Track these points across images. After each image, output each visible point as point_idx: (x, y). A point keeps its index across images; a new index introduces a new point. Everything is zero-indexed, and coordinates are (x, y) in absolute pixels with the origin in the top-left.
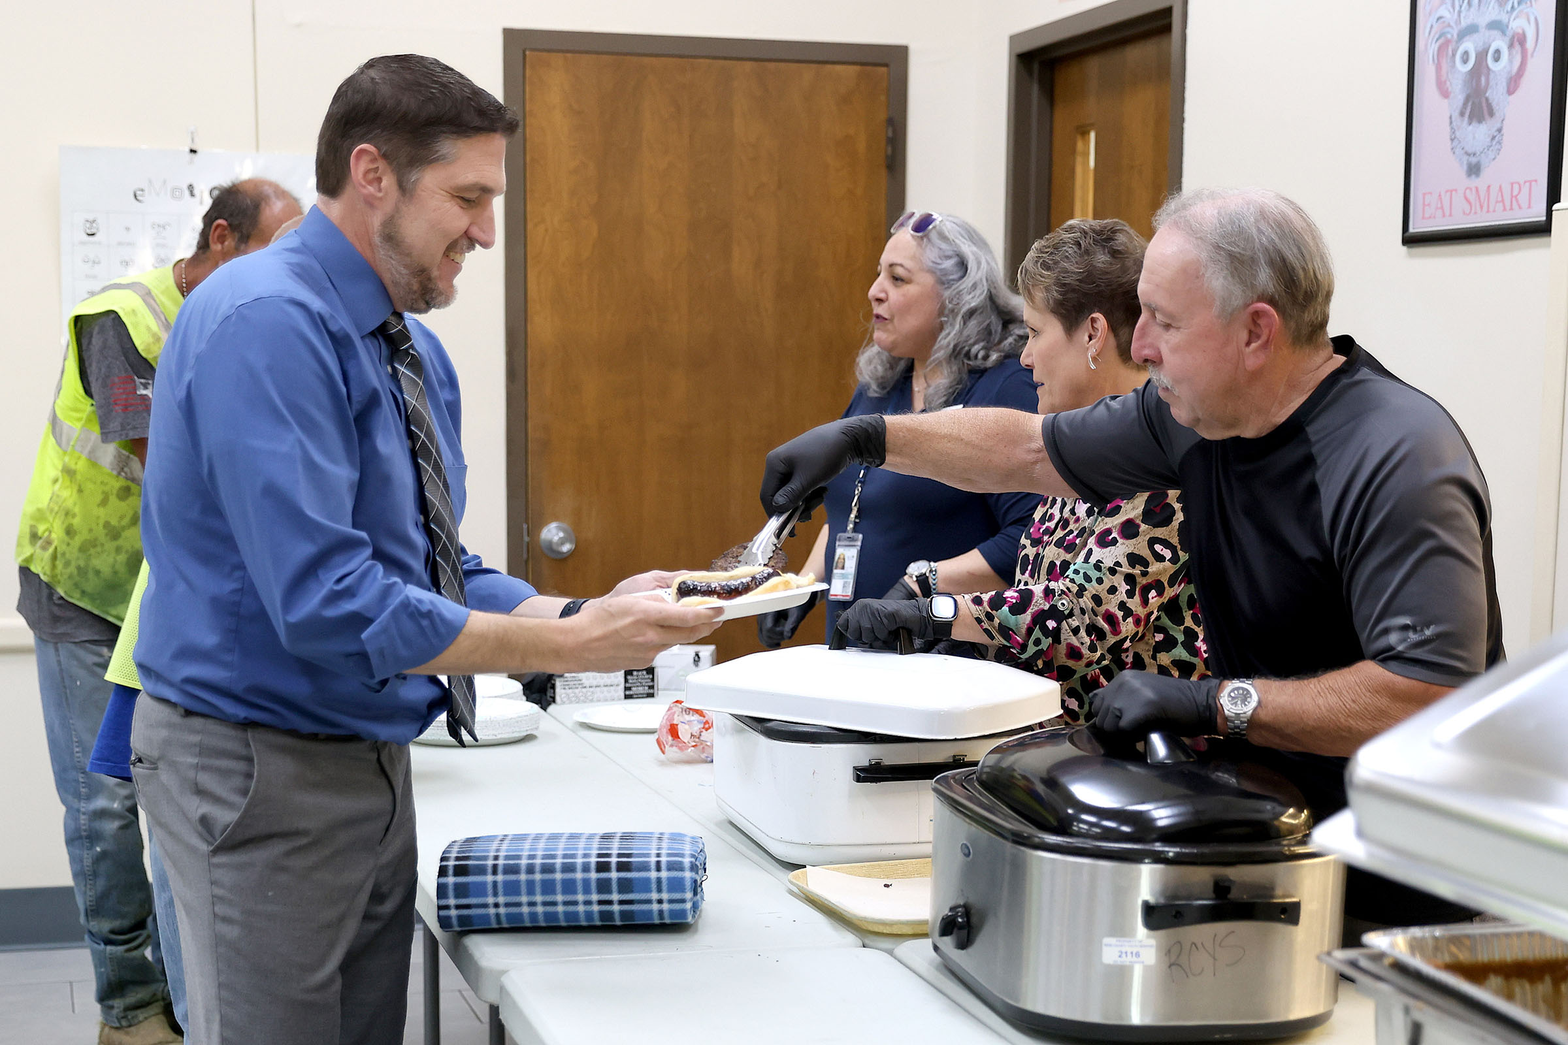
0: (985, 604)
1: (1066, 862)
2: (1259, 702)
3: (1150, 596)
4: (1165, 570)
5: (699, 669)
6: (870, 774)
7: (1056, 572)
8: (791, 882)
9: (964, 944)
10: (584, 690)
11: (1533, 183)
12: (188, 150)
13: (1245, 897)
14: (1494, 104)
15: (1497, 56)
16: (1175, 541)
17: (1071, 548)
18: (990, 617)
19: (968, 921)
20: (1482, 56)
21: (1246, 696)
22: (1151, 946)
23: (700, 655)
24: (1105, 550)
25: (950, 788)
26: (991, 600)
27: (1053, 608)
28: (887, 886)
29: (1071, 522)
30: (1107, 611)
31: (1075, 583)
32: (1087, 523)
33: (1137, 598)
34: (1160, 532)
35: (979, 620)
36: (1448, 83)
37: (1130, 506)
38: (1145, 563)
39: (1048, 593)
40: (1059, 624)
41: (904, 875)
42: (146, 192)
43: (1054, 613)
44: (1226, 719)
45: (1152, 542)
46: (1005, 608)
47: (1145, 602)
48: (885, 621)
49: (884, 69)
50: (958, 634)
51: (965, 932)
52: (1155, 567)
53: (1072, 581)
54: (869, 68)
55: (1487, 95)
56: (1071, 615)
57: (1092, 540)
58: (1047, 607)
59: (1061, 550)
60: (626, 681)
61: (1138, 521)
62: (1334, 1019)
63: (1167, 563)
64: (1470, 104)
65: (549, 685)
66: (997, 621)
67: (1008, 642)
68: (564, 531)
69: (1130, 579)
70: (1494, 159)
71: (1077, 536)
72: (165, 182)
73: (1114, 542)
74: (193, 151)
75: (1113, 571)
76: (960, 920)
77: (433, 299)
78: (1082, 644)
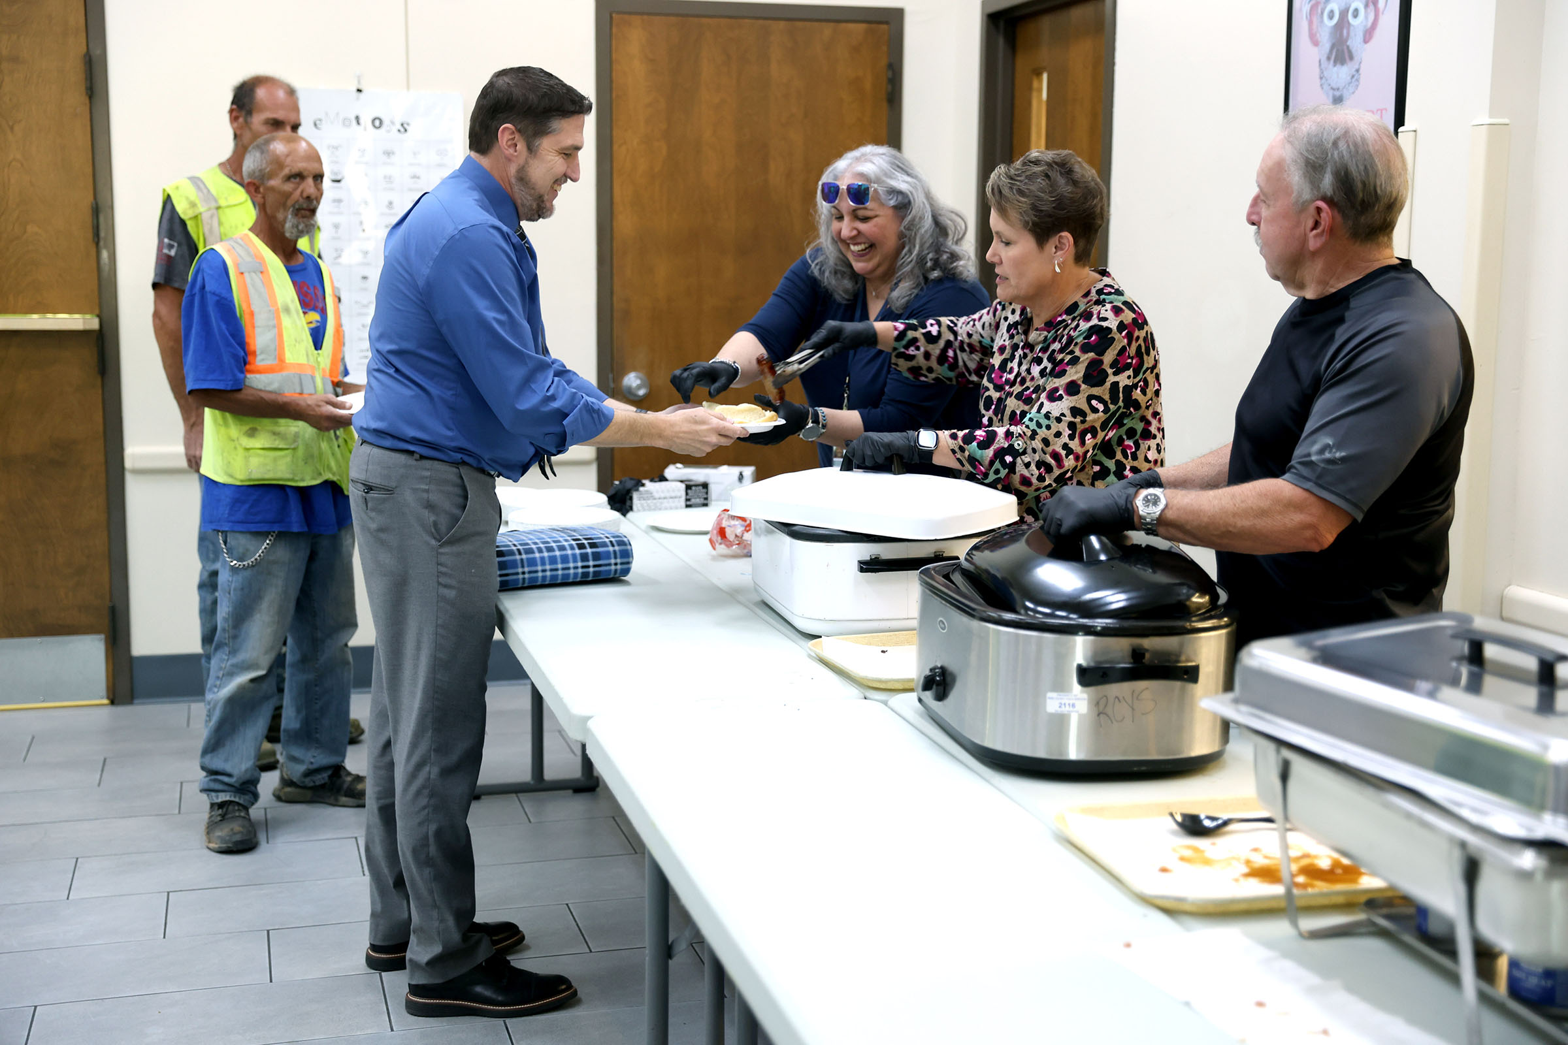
0: (960, 440)
1: (1017, 635)
2: (1166, 506)
3: (1087, 438)
4: (1099, 418)
5: (742, 485)
6: (870, 566)
7: (1015, 419)
8: (810, 649)
9: (941, 696)
10: (655, 501)
11: (1384, 112)
12: (355, 89)
13: (1156, 662)
14: (1353, 50)
15: (1356, 14)
16: (1107, 397)
17: (1029, 401)
18: (962, 449)
19: (944, 679)
20: (1344, 13)
21: (1156, 500)
22: (1085, 699)
23: (744, 474)
24: (1053, 404)
25: (932, 578)
26: (965, 436)
27: (1011, 446)
28: (883, 652)
29: (1028, 380)
30: (1054, 450)
31: (1029, 428)
32: (1041, 382)
33: (1077, 440)
34: (1096, 391)
35: (953, 451)
36: (1318, 35)
37: (1074, 370)
38: (1083, 414)
39: (1009, 435)
40: (1015, 458)
41: (897, 644)
42: (324, 122)
43: (1011, 450)
44: (1141, 517)
45: (1090, 398)
46: (975, 444)
47: (1083, 443)
48: (882, 449)
49: (884, 27)
50: (937, 460)
51: (941, 688)
52: (1091, 417)
53: (1027, 427)
54: (873, 26)
55: (1348, 43)
56: (1024, 453)
57: (1043, 395)
58: (1006, 445)
59: (1020, 402)
60: (687, 494)
61: (1080, 382)
62: (1226, 756)
63: (1101, 414)
64: (1335, 51)
65: (628, 497)
66: (967, 453)
67: (974, 469)
68: (641, 379)
69: (1072, 426)
70: (1353, 93)
71: (1033, 392)
72: (338, 114)
73: (1060, 398)
74: (359, 91)
75: (1059, 420)
76: (938, 679)
77: (543, 213)
78: (1032, 475)
